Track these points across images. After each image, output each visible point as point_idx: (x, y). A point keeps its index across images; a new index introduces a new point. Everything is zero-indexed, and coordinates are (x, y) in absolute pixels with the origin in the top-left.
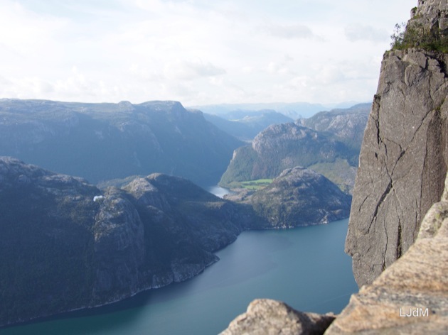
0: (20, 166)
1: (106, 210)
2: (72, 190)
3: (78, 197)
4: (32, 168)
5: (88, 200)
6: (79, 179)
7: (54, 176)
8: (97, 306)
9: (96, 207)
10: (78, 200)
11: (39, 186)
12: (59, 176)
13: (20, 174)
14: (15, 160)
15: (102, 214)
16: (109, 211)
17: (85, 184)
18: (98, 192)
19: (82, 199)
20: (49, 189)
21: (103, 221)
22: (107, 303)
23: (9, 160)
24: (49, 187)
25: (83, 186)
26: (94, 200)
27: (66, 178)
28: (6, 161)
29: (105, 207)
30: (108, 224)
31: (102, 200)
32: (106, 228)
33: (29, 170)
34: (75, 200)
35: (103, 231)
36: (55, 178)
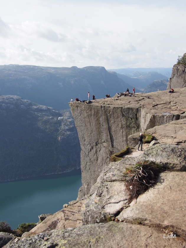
0: (21, 100)
1: (65, 124)
2: (47, 114)
3: (50, 118)
4: (27, 102)
5: (55, 119)
6: (51, 108)
7: (38, 106)
8: (60, 173)
9: (59, 123)
10: (51, 119)
11: (31, 111)
12: (41, 106)
13: (21, 104)
14: (19, 97)
15: (62, 127)
16: (66, 125)
17: (54, 111)
18: (61, 115)
19: (52, 118)
20: (36, 113)
21: (63, 130)
22: (65, 172)
23: (16, 97)
24: (36, 112)
25: (53, 111)
26: (59, 119)
27: (44, 107)
28: (14, 98)
29: (64, 123)
30: (66, 132)
31: (63, 119)
32: (65, 134)
33: (26, 103)
34: (49, 119)
35: (63, 135)
36: (39, 107)
